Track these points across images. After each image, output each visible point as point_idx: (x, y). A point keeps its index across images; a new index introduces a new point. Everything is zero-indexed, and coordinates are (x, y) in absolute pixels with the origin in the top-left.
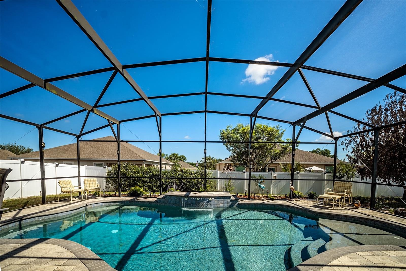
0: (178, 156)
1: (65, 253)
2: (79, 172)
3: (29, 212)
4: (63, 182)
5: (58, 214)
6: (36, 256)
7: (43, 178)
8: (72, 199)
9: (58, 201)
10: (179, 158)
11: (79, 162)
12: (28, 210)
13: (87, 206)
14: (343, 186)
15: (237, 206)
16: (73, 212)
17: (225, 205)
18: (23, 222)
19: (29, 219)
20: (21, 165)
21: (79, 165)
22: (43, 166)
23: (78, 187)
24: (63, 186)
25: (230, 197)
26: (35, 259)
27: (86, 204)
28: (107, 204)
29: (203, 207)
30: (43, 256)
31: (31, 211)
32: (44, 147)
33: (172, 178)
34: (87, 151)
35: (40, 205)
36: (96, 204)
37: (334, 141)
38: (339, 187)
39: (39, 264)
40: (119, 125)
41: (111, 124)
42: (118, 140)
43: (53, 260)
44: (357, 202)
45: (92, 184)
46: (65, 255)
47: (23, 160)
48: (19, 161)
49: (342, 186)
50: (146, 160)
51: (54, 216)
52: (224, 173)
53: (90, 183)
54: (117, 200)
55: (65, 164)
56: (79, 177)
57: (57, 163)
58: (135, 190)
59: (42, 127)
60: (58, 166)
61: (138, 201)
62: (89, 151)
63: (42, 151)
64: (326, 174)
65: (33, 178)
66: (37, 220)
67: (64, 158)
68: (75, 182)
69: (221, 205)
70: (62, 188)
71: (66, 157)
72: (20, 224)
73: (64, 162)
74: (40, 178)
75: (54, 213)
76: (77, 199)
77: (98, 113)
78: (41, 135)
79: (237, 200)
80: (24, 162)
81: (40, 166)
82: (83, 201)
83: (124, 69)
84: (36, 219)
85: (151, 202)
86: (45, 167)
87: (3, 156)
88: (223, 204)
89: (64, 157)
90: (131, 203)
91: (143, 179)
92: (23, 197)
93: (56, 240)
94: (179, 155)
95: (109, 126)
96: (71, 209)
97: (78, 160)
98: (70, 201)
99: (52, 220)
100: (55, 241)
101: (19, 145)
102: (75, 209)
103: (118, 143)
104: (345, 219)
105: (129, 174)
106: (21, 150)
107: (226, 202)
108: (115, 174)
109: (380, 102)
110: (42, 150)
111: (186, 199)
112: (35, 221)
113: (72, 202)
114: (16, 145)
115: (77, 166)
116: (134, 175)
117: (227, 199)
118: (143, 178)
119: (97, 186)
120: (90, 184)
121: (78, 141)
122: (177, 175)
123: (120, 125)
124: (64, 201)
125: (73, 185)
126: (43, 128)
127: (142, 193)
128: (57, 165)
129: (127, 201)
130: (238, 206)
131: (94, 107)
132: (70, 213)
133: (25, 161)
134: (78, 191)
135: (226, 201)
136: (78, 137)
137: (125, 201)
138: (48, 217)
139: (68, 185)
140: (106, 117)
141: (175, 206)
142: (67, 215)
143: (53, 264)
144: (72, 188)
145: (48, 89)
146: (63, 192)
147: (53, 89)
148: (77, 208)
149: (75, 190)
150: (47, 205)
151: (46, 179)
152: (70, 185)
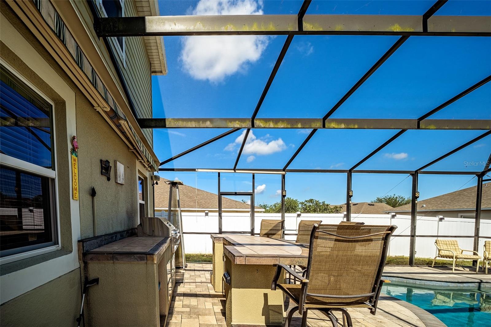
1: (416, 320)
2: (477, 230)
3: (391, 270)
4: (443, 242)
5: (426, 281)
6: (383, 309)
7: (413, 234)
8: (454, 268)
9: (432, 266)
11: (477, 213)
12: (391, 268)
13: (482, 284)
16: (451, 285)
19: (389, 278)
20: (392, 219)
21: (477, 218)
22: (414, 221)
23: (473, 252)
24: (442, 247)
26: (382, 311)
27: (482, 280)
30: (390, 312)
31: (393, 270)
32: (418, 197)
35: (406, 266)
39: (384, 316)
46: (414, 322)
47: (394, 214)
48: (390, 215)
51: (420, 282)
55: (461, 218)
56: (477, 237)
57: (441, 217)
59: (418, 173)
60: (443, 220)
63: (415, 203)
66: (398, 281)
67: (461, 208)
70: (439, 250)
71: (464, 206)
73: (460, 215)
74: (410, 235)
75: (420, 278)
76: (468, 269)
78: (416, 183)
80: (395, 216)
82: (477, 274)
84: (397, 279)
86: (417, 222)
87: (379, 210)
89: (461, 206)
92: (390, 255)
93: (410, 305)
97: (477, 210)
98: (452, 269)
100: (408, 305)
101: (398, 196)
102: (457, 281)
106: (400, 201)
110: (415, 201)
112: (396, 281)
113: (454, 271)
114: (395, 197)
124: (442, 268)
125: (460, 247)
128: (441, 220)
132: (445, 285)
133: (397, 215)
134: (472, 257)
136: (481, 175)
138: (411, 281)
139: (451, 248)
144: (458, 252)
145: (424, 127)
146: (442, 256)
147: (430, 125)
148: (460, 281)
149: (464, 255)
150: (415, 268)
151: (417, 236)
152: (454, 248)
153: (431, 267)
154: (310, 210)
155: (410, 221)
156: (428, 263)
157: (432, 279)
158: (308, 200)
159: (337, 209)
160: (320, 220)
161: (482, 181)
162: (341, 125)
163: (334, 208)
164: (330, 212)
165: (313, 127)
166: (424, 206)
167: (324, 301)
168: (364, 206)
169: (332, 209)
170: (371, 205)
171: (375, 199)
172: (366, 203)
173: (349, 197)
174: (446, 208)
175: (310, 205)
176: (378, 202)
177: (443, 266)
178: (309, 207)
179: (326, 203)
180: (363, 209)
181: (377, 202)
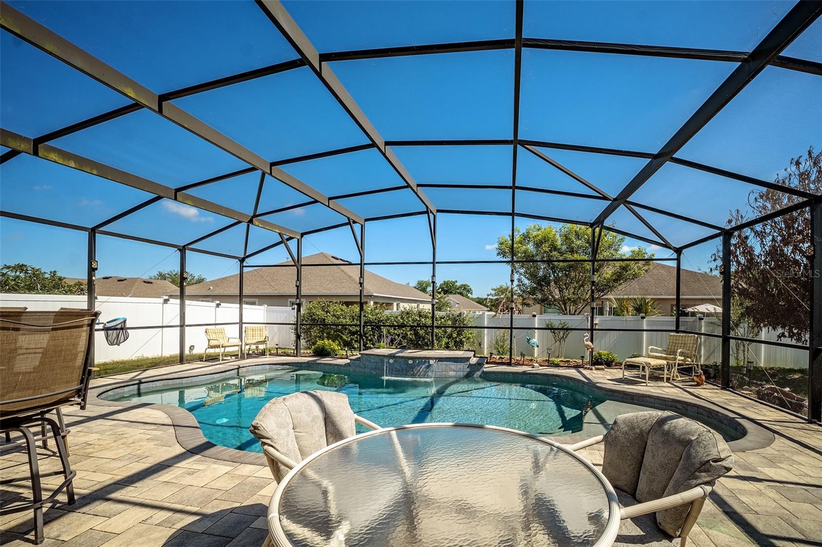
0: (457, 286)
2: (241, 316)
4: (212, 331)
5: (192, 378)
6: (128, 420)
7: (182, 324)
8: (221, 358)
9: (204, 360)
10: (458, 289)
11: (241, 298)
13: (240, 369)
14: (683, 342)
15: (480, 376)
16: (215, 377)
17: (458, 373)
18: (142, 386)
19: (152, 383)
20: (164, 305)
21: (241, 303)
22: (184, 306)
24: (211, 336)
25: (468, 359)
27: (239, 366)
28: (274, 366)
29: (419, 376)
33: (402, 326)
34: (281, 280)
35: (175, 365)
36: (255, 365)
37: (675, 256)
38: (677, 345)
40: (300, 241)
41: (285, 241)
42: (297, 263)
43: (146, 425)
44: (698, 373)
45: (257, 335)
47: (167, 298)
48: (163, 299)
49: (680, 342)
50: (374, 294)
52: (497, 317)
53: (254, 333)
54: (289, 362)
56: (241, 323)
57: (218, 302)
58: (323, 346)
59: (185, 249)
60: (220, 306)
61: (321, 363)
62: (284, 281)
63: (183, 284)
64: (702, 319)
65: (168, 325)
68: (233, 331)
69: (450, 372)
70: (209, 340)
72: (139, 389)
74: (179, 324)
75: (191, 375)
76: (234, 358)
77: (261, 225)
78: (184, 261)
79: (479, 365)
80: (168, 300)
81: (179, 305)
82: (239, 360)
83: (273, 167)
85: (341, 366)
88: (454, 371)
90: (310, 366)
91: (351, 328)
92: (164, 355)
94: (458, 284)
95: (282, 243)
96: (212, 372)
97: (240, 295)
98: (218, 360)
99: (184, 386)
103: (297, 268)
104: (652, 403)
105: (330, 319)
107: (460, 368)
108: (308, 319)
109: (778, 175)
111: (391, 361)
113: (220, 362)
115: (238, 306)
116: (337, 321)
117: (462, 363)
118: (351, 325)
119: (264, 338)
120: (254, 335)
121: (242, 267)
122: (409, 321)
123: (302, 239)
124: (211, 361)
126: (186, 251)
127: (334, 350)
128: (218, 305)
129: (304, 363)
130: (483, 375)
131: (253, 217)
133: (170, 299)
134: (232, 345)
135: (460, 366)
136: (242, 260)
137: (302, 363)
140: (275, 229)
141: (375, 373)
142: (206, 380)
143: (143, 428)
144: (226, 341)
145: (181, 200)
146: (212, 347)
147: (187, 199)
148: (223, 370)
149: (231, 343)
150: (186, 365)
151: (187, 326)
152: (222, 336)
153: (202, 361)
154: (18, 286)
155: (179, 306)
156: (200, 358)
157: (198, 374)
158: (13, 266)
159: (82, 287)
160: (24, 306)
161: (243, 267)
162: (69, 161)
163: (76, 285)
164: (67, 292)
165: (10, 146)
166: (211, 288)
167: (9, 410)
168: (137, 284)
169: (71, 286)
170: (149, 283)
171: (154, 273)
172: (139, 279)
173: (92, 270)
174: (231, 292)
175: (18, 277)
176: (160, 278)
177: (212, 359)
178: (15, 280)
179: (59, 274)
180: (134, 288)
181: (158, 278)
